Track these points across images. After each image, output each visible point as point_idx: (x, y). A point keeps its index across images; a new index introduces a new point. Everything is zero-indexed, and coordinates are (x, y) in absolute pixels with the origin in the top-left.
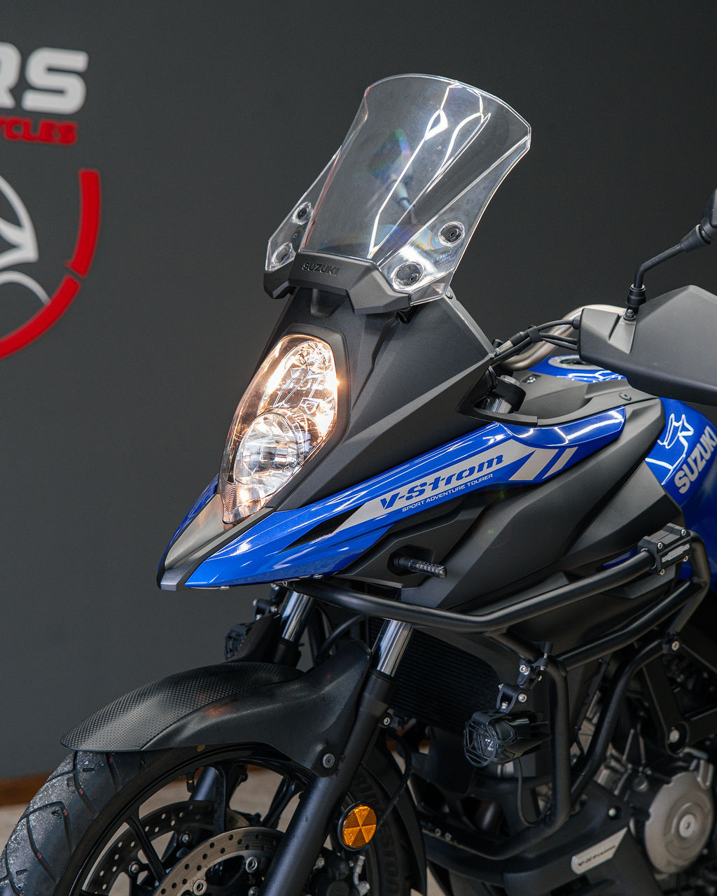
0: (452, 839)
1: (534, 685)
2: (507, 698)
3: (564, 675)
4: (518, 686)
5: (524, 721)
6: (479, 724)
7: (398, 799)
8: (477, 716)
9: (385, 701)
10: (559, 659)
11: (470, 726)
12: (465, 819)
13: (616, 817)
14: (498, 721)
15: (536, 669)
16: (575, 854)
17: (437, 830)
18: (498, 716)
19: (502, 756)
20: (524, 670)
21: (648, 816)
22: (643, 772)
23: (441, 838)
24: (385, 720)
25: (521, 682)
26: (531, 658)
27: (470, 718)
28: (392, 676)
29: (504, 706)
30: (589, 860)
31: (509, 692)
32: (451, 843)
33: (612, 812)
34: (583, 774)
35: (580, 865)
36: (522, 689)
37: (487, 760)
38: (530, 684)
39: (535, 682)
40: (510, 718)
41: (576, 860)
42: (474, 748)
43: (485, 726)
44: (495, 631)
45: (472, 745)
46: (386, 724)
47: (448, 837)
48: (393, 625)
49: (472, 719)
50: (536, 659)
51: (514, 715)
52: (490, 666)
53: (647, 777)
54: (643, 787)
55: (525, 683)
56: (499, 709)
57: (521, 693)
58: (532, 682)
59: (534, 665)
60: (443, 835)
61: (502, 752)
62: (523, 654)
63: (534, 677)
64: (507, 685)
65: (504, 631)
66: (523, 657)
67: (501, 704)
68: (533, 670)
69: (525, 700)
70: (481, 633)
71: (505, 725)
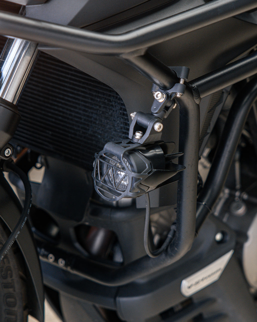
0: (66, 265)
1: (168, 113)
2: (140, 128)
3: (198, 102)
4: (152, 114)
5: (159, 151)
6: (112, 155)
7: (19, 233)
8: (109, 147)
9: (7, 130)
10: (193, 85)
11: (101, 157)
12: (77, 245)
13: (221, 242)
14: (132, 152)
15: (171, 96)
16: (185, 277)
17: (51, 255)
18: (132, 146)
19: (137, 190)
20: (159, 97)
21: (246, 238)
22: (240, 197)
23: (55, 264)
24: (6, 152)
25: (155, 109)
26: (167, 84)
27: (102, 149)
28: (15, 103)
29: (138, 135)
30: (197, 283)
31: (144, 121)
32: (64, 268)
33: (218, 237)
34: (204, 203)
35: (189, 287)
36: (156, 117)
37: (120, 194)
38: (165, 112)
39: (170, 110)
40: (144, 148)
41: (185, 283)
42: (105, 181)
43: (119, 158)
44: (133, 53)
45: (103, 178)
46: (7, 155)
47: (61, 263)
48: (17, 44)
49: (104, 150)
50: (172, 86)
51: (148, 146)
52: (117, 94)
53: (244, 201)
54: (241, 211)
55: (160, 111)
56: (132, 139)
57: (157, 122)
58: (167, 110)
59: (170, 92)
60: (56, 260)
61: (138, 187)
62: (158, 79)
63: (169, 104)
64: (141, 113)
65: (142, 53)
66: (158, 82)
67: (134, 133)
68: (168, 97)
69: (161, 129)
70: (118, 55)
71: (140, 156)
